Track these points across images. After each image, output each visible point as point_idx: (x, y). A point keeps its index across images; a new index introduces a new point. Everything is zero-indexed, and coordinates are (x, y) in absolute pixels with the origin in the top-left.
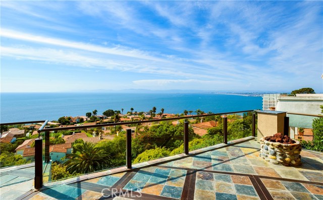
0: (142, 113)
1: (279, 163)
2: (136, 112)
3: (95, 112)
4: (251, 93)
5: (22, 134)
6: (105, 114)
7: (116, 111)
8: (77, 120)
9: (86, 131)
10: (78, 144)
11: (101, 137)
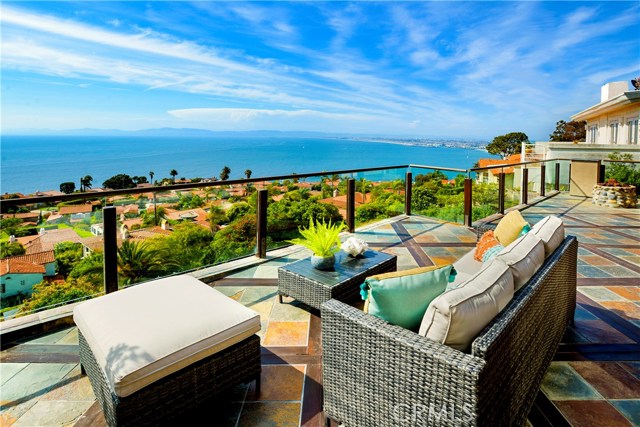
0: (198, 180)
1: (620, 206)
2: (182, 179)
3: (86, 182)
6: (108, 184)
7: (135, 178)
9: (70, 225)
10: (69, 253)
11: (127, 233)
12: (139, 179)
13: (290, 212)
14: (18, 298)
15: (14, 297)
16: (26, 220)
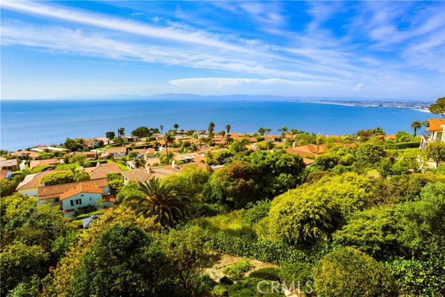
0: (193, 132)
2: (182, 131)
3: (121, 132)
4: (359, 102)
5: (15, 166)
6: (134, 133)
7: (151, 129)
8: (94, 144)
9: (114, 161)
10: (116, 181)
11: (150, 169)
12: (153, 130)
13: (266, 160)
14: (89, 208)
15: (87, 207)
16: (88, 156)
